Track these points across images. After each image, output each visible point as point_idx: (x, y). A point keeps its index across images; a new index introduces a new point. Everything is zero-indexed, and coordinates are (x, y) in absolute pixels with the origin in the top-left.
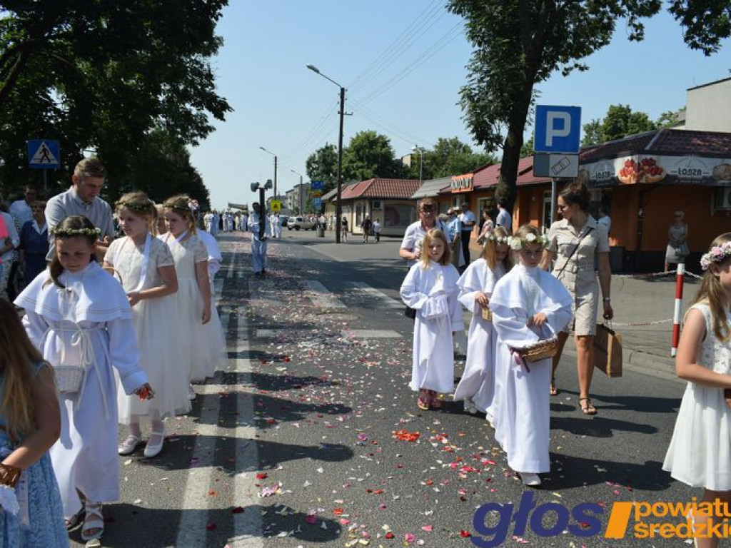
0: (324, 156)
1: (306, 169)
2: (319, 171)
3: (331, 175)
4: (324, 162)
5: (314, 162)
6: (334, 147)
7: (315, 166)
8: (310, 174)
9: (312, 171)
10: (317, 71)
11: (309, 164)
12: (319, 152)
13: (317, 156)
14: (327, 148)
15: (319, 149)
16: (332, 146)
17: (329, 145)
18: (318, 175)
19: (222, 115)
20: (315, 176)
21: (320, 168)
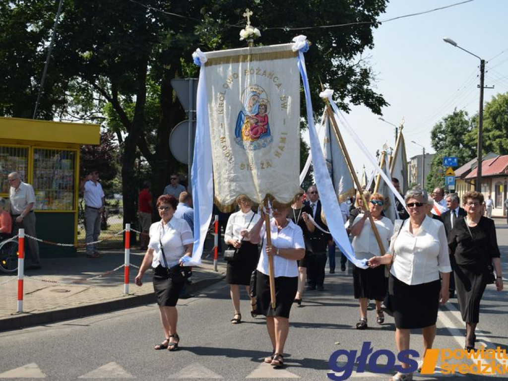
0: (452, 124)
1: (431, 140)
2: (447, 143)
3: (461, 146)
4: (452, 131)
5: (441, 132)
6: (464, 113)
7: (441, 136)
8: (436, 146)
9: (438, 143)
10: (455, 44)
11: (434, 135)
12: (446, 120)
13: (444, 125)
14: (456, 115)
15: (446, 116)
16: (461, 112)
17: (458, 111)
18: (446, 147)
19: (380, 110)
20: (442, 148)
21: (449, 139)
